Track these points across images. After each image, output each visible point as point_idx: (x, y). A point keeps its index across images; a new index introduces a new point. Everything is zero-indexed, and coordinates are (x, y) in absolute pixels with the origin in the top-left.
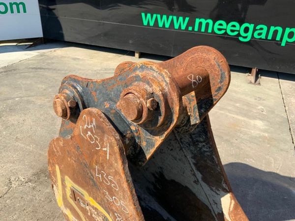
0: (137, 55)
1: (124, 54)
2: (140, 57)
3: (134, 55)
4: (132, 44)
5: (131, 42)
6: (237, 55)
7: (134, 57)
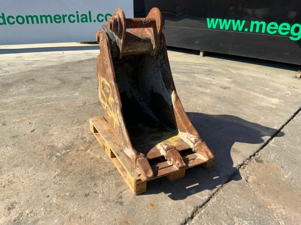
0: (201, 54)
1: (191, 53)
2: (205, 55)
3: (199, 54)
4: (198, 44)
5: (197, 42)
6: (288, 53)
7: (198, 56)
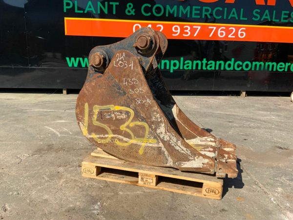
0: (65, 92)
2: (68, 93)
5: (58, 81)
7: (62, 95)
